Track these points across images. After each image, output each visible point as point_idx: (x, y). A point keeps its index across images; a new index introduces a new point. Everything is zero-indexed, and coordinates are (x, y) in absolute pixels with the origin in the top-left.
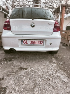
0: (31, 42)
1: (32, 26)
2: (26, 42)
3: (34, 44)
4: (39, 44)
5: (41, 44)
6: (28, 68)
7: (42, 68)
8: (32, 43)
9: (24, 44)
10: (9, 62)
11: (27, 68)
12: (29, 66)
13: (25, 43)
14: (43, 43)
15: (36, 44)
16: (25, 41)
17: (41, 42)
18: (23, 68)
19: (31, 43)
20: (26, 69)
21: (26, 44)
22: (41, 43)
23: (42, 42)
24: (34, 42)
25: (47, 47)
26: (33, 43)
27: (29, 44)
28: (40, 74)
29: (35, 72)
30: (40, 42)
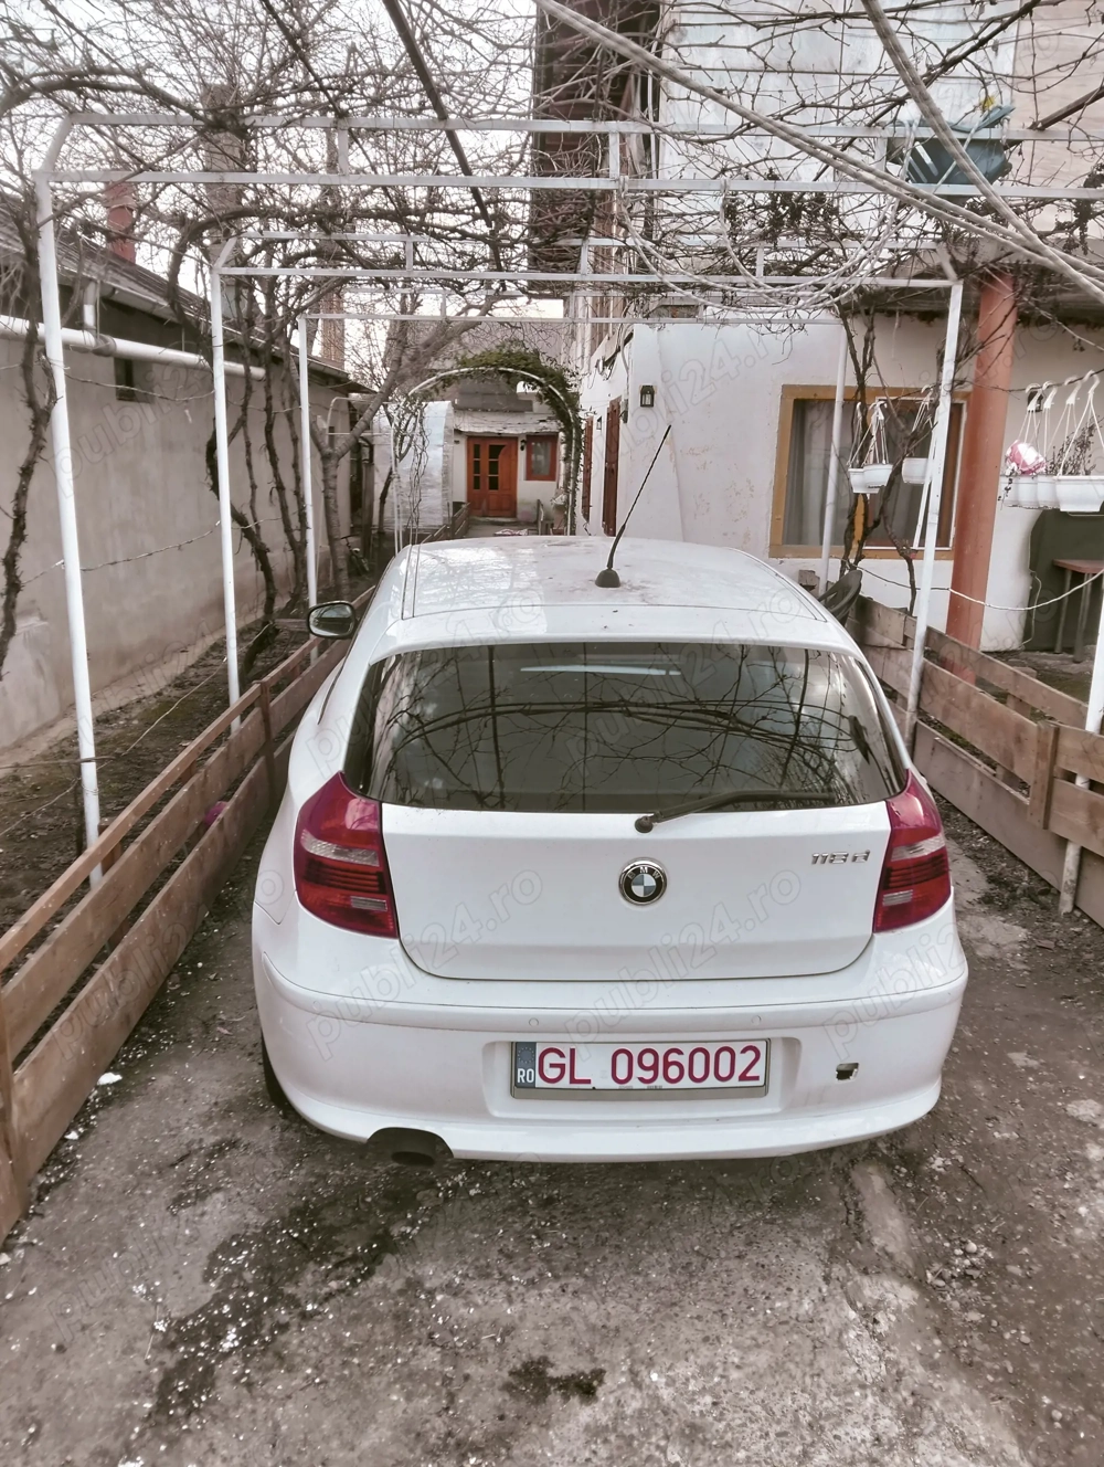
0: (622, 1060)
1: (638, 890)
2: (566, 1061)
3: (661, 1082)
4: (711, 1082)
5: (743, 1077)
6: (607, 1379)
7: (761, 1359)
8: (638, 1071)
9: (540, 1083)
10: (378, 1280)
11: (599, 1375)
12: (608, 1334)
13: (553, 1073)
14: (759, 1070)
15: (686, 1082)
16: (552, 1058)
17: (743, 1061)
18: (552, 1372)
19: (622, 1073)
20: (584, 1388)
21: (565, 1083)
22: (739, 1070)
23: (751, 1055)
24: (654, 1067)
25: (806, 1103)
26: (649, 1075)
27: (603, 1081)
28: (741, 1455)
29: (693, 1427)
30: (725, 1057)
